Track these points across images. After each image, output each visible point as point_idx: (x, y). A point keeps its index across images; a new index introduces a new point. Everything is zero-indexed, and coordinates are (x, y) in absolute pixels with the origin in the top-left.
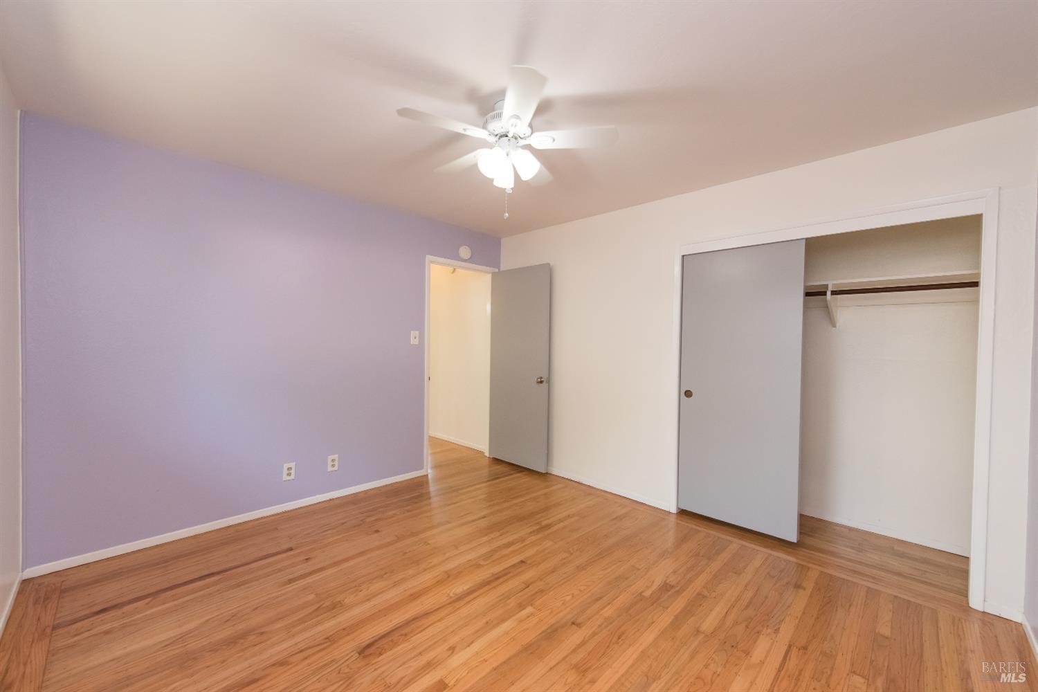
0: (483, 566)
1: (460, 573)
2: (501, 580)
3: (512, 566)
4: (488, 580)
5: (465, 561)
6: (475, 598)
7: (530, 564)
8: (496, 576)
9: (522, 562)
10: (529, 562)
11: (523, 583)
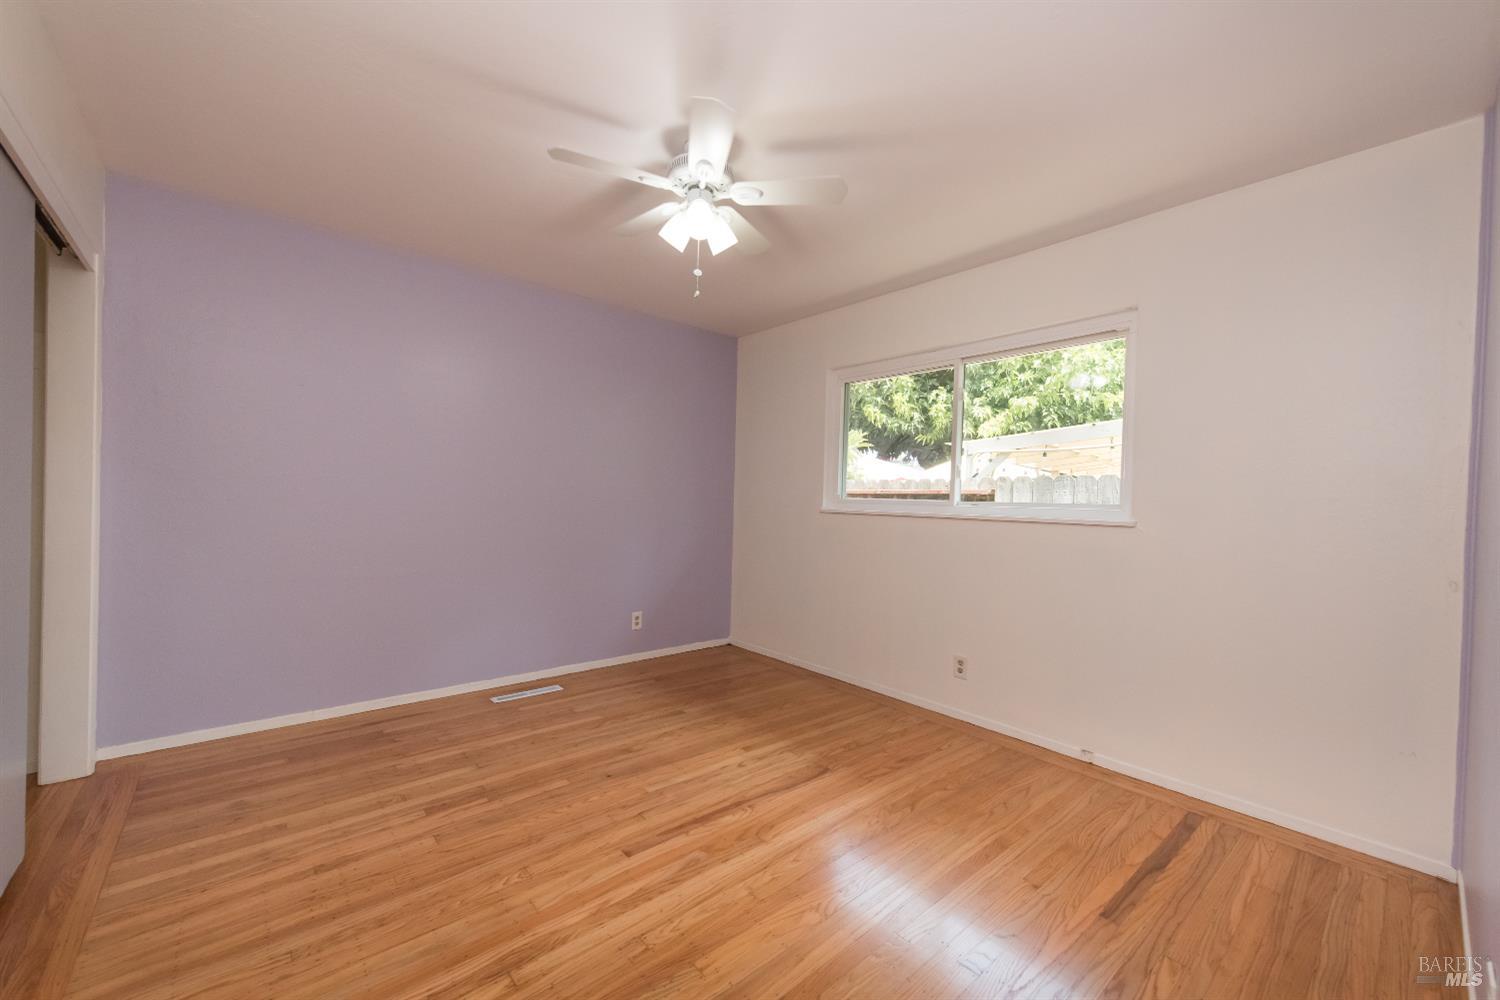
0: (701, 849)
1: (740, 839)
2: (677, 824)
3: (651, 846)
4: (696, 825)
5: (732, 861)
6: (716, 804)
7: (618, 849)
8: (682, 830)
9: (628, 854)
10: (620, 852)
11: (645, 819)
